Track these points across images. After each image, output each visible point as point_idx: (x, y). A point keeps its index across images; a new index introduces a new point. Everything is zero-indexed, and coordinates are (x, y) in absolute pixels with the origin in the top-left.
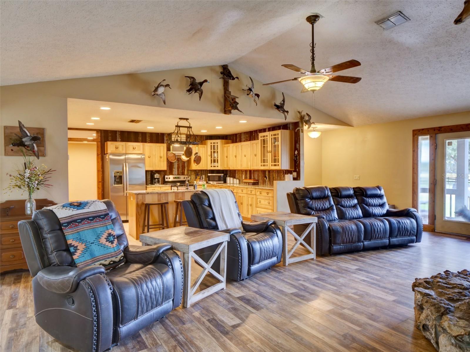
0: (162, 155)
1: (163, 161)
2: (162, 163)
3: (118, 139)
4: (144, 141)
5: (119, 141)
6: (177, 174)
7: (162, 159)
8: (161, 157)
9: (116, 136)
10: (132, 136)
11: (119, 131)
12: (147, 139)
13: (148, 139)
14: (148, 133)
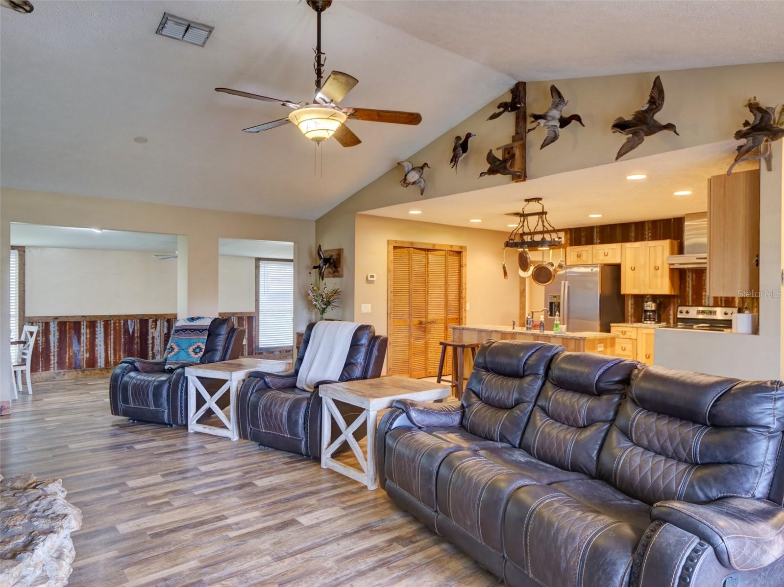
0: (659, 264)
1: (662, 277)
2: (659, 280)
3: (595, 241)
4: (640, 237)
5: (597, 244)
6: (711, 304)
7: (659, 272)
8: (657, 269)
9: (592, 236)
10: (619, 232)
11: (597, 226)
12: (645, 234)
13: (648, 233)
14: (648, 221)
